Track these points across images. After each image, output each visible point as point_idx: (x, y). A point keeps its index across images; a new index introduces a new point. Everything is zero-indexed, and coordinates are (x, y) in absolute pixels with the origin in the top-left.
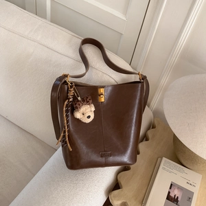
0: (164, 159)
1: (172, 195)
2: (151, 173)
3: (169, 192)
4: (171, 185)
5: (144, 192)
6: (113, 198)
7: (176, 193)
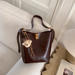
0: (62, 60)
1: (65, 73)
2: (57, 65)
3: (64, 72)
4: (65, 69)
5: (55, 72)
6: (43, 74)
7: (67, 72)
